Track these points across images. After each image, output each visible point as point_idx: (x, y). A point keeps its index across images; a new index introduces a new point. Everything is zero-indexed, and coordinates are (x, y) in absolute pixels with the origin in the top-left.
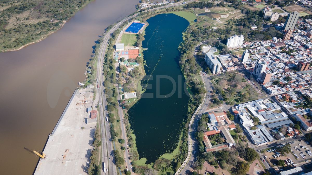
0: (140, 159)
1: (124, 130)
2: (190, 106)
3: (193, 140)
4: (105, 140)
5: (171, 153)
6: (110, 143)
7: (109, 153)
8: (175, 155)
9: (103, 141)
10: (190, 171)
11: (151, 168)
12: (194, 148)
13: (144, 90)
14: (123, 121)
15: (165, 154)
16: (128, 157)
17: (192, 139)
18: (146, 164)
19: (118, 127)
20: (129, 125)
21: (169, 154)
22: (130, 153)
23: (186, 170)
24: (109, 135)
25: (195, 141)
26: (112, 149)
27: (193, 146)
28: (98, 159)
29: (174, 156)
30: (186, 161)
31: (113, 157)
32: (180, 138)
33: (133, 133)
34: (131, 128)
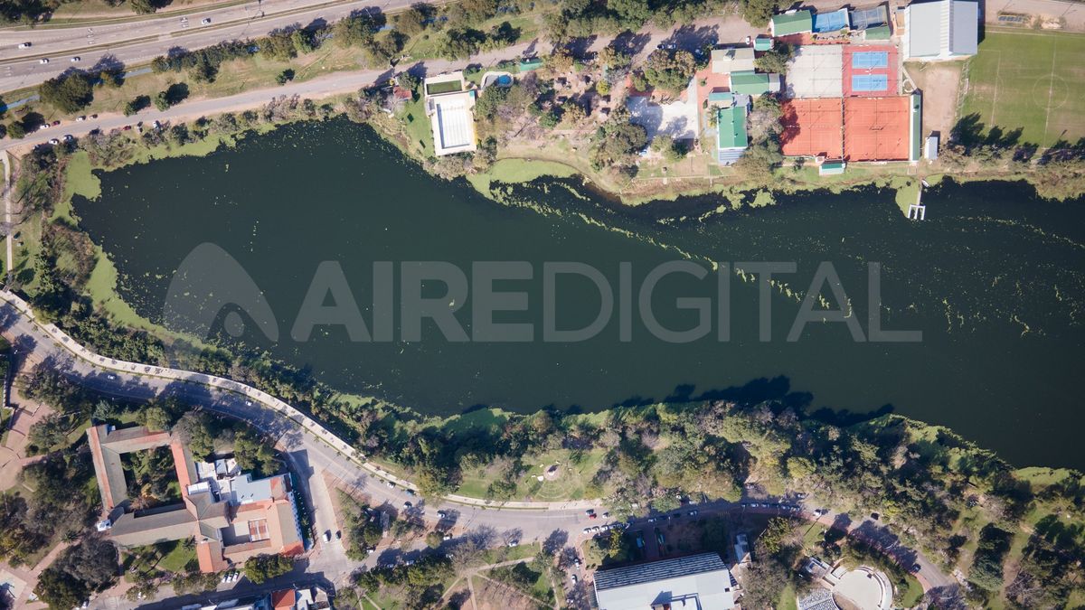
0: (95, 172)
1: (237, 104)
2: (367, 405)
3: (169, 387)
4: (178, 27)
5: (117, 295)
6: (159, 50)
7: (111, 51)
8: (109, 307)
9: (170, 21)
10: (31, 352)
11: (56, 215)
12: (128, 382)
13: (497, 191)
14: (289, 98)
15: (116, 270)
16: (101, 128)
17: (172, 381)
18: (72, 195)
19: (253, 79)
20: (264, 127)
21: (115, 286)
22: (119, 135)
23: (36, 339)
24: (200, 45)
25: (162, 394)
26: (128, 63)
27: (141, 383)
28: (85, 11)
29: (103, 303)
30: (73, 346)
31: (91, 67)
32: (186, 338)
33: (222, 146)
34: (251, 134)
